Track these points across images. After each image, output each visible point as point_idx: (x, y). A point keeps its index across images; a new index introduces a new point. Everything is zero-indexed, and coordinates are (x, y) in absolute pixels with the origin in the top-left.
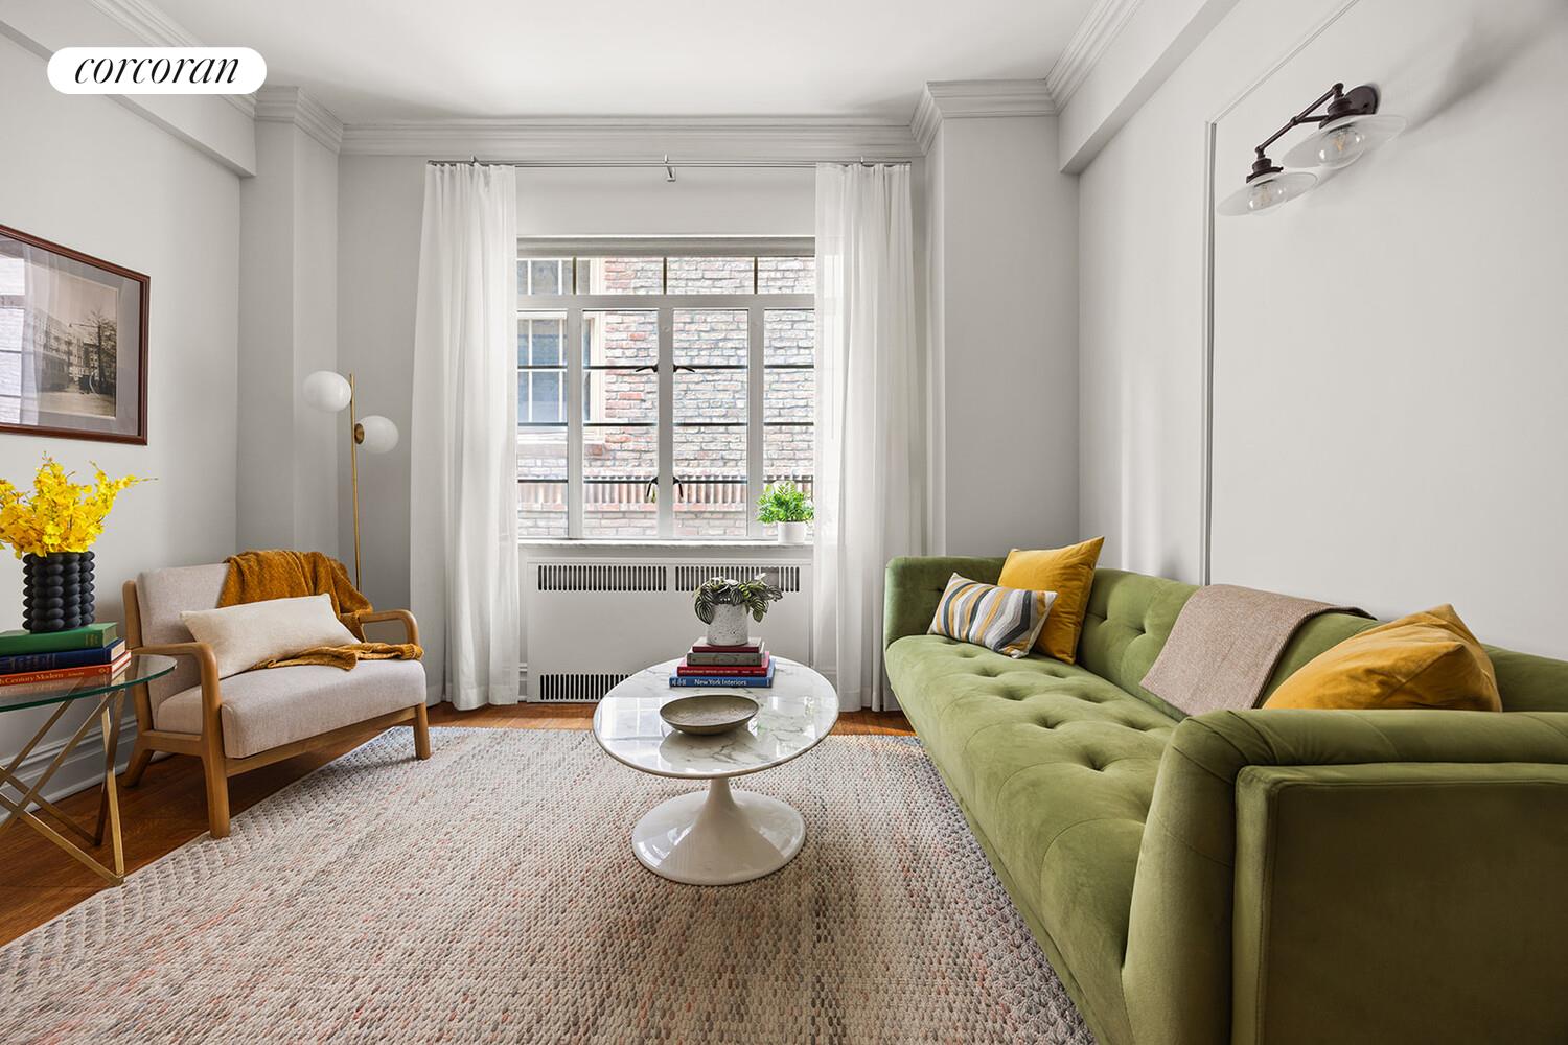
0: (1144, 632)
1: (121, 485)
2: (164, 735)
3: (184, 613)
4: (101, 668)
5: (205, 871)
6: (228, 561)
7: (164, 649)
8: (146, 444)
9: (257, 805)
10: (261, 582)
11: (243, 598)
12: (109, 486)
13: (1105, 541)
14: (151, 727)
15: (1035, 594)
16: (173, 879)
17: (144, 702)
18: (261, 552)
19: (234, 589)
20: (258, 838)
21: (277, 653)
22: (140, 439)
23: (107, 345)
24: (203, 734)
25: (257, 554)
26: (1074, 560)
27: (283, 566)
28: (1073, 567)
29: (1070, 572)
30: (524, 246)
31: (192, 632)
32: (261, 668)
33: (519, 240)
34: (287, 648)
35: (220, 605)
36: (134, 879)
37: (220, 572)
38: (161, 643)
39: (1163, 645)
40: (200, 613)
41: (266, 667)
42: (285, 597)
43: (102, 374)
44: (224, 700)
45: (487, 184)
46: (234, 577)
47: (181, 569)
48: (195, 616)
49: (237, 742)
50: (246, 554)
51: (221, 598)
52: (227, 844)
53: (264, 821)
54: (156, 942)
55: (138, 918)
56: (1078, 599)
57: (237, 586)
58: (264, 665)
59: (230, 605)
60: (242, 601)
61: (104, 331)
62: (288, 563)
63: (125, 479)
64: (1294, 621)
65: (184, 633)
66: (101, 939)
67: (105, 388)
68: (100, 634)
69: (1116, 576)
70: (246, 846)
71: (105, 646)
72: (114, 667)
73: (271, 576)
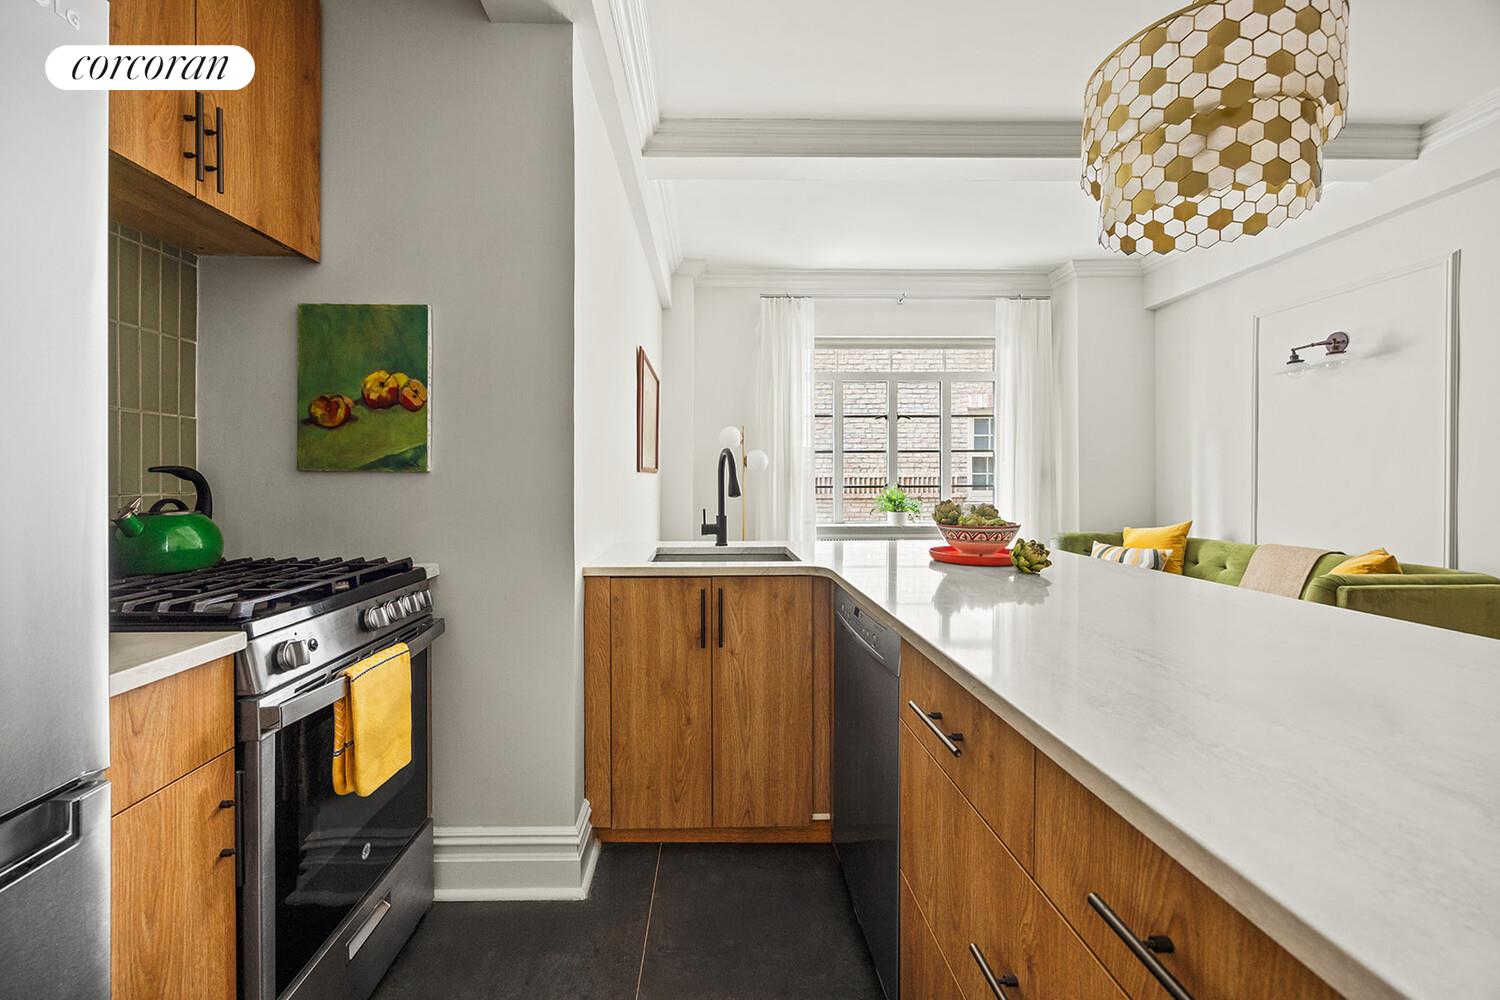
0: (1225, 568)
13: (1193, 524)
15: (1160, 551)
26: (1177, 533)
28: (1177, 536)
29: (1176, 540)
30: (819, 342)
33: (816, 339)
39: (1243, 573)
45: (799, 308)
56: (1181, 553)
64: (1316, 558)
69: (1199, 542)
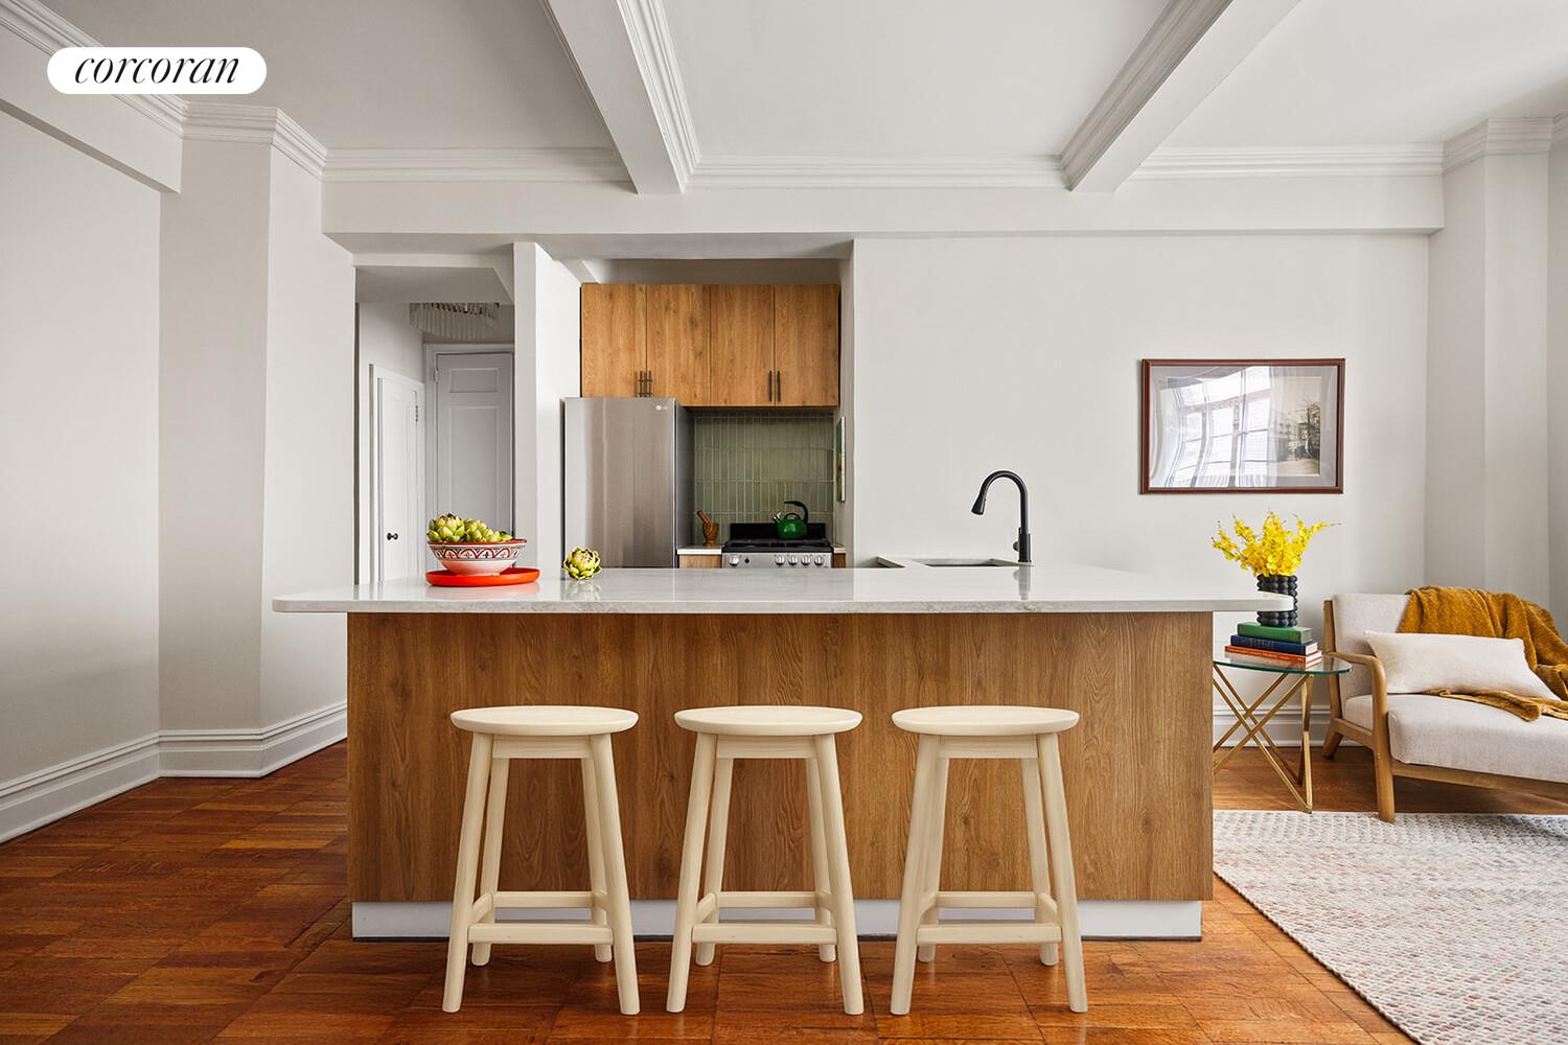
1: (1315, 529)
2: (1347, 724)
3: (1367, 632)
4: (1300, 657)
5: (1368, 836)
6: (1409, 593)
7: (1347, 657)
8: (1342, 492)
9: (1425, 815)
10: (1440, 616)
11: (1422, 627)
12: (1305, 531)
14: (1341, 717)
16: (1344, 829)
17: (1336, 695)
18: (1441, 588)
19: (1413, 619)
20: (1417, 836)
21: (1451, 685)
22: (1338, 490)
23: (1314, 421)
24: (1373, 732)
25: (1437, 590)
27: (1465, 604)
31: (1374, 648)
32: (1433, 694)
34: (1464, 683)
35: (1399, 631)
36: (1319, 815)
37: (1400, 602)
38: (1350, 653)
40: (1380, 634)
41: (1438, 695)
42: (1467, 634)
43: (1310, 444)
44: (1391, 709)
46: (1414, 608)
47: (1367, 596)
48: (1375, 636)
49: (1400, 747)
50: (1428, 588)
51: (1400, 625)
52: (1390, 828)
53: (1426, 827)
54: (1325, 857)
55: (1316, 838)
57: (1417, 616)
58: (1437, 693)
59: (1409, 632)
60: (1420, 631)
61: (1313, 413)
62: (1472, 601)
63: (1318, 525)
65: (1367, 649)
66: (1293, 837)
67: (1314, 453)
68: (1299, 633)
70: (1405, 837)
71: (1302, 642)
72: (1308, 659)
73: (1452, 611)
